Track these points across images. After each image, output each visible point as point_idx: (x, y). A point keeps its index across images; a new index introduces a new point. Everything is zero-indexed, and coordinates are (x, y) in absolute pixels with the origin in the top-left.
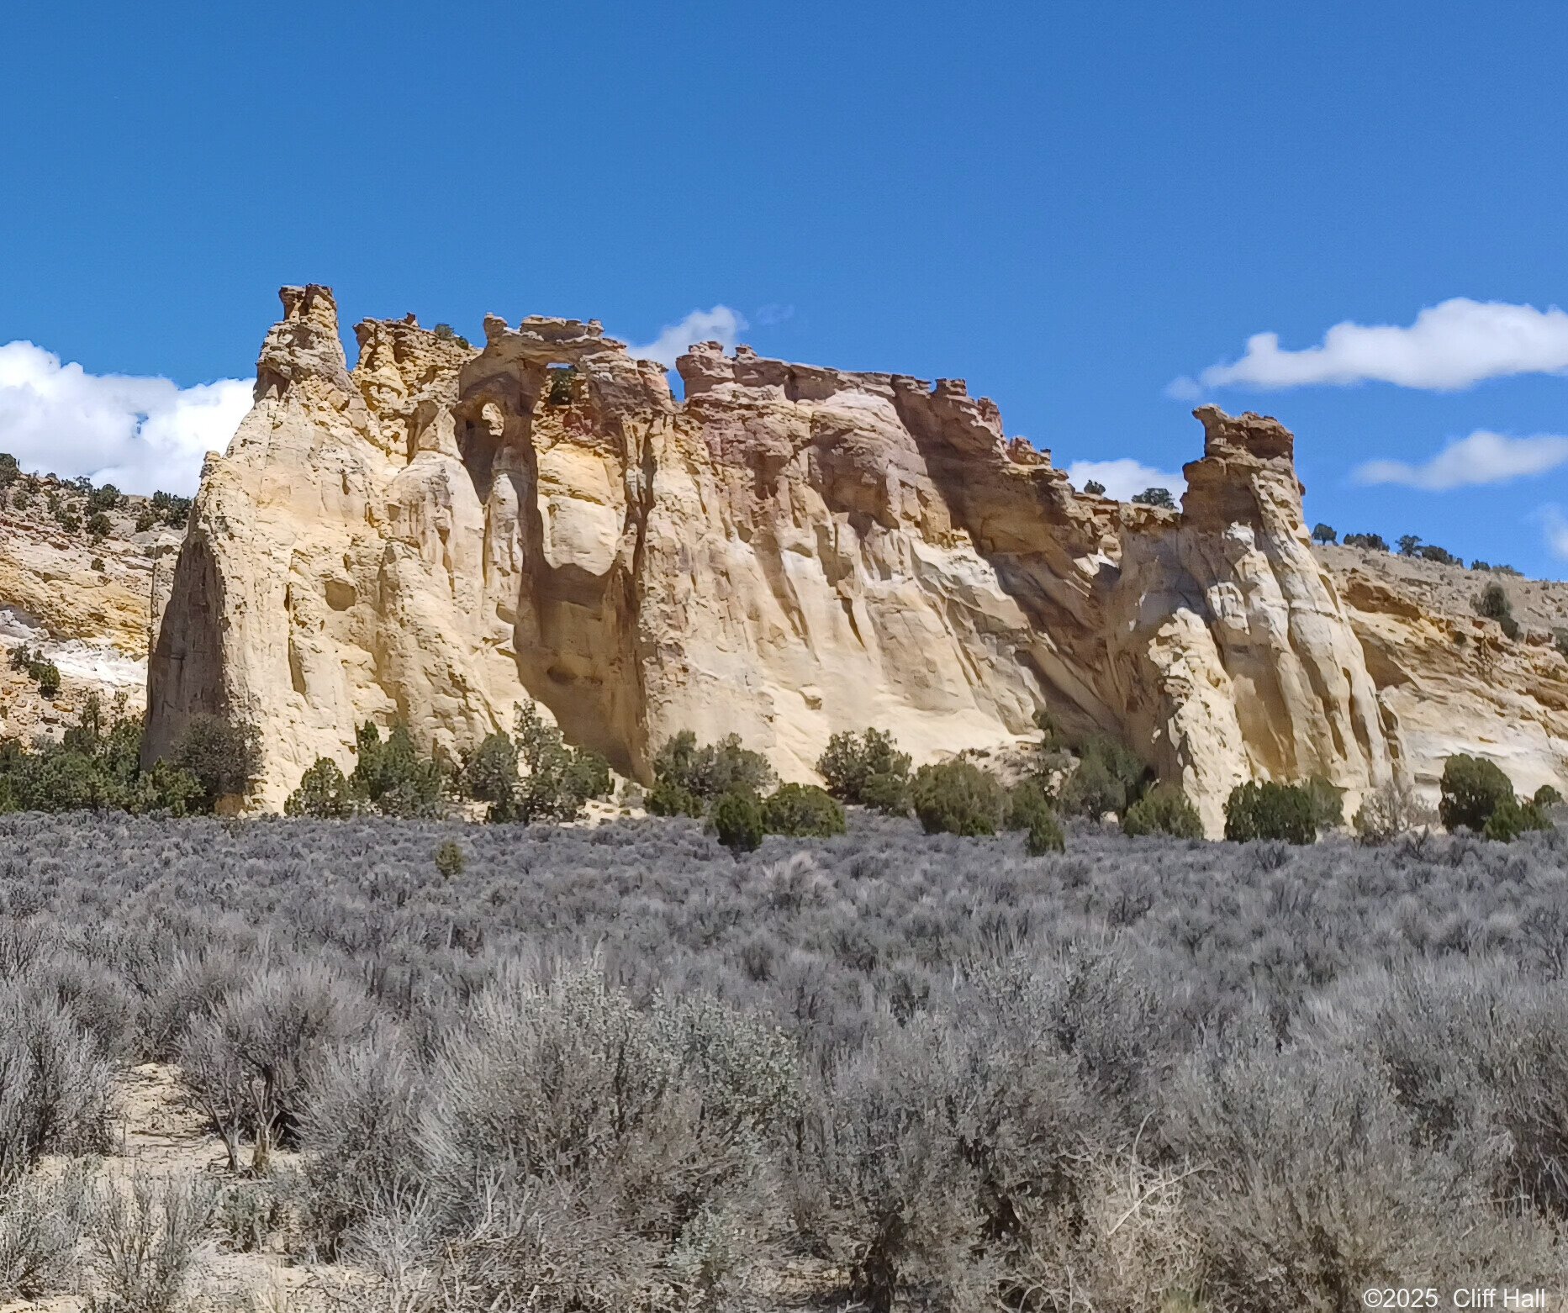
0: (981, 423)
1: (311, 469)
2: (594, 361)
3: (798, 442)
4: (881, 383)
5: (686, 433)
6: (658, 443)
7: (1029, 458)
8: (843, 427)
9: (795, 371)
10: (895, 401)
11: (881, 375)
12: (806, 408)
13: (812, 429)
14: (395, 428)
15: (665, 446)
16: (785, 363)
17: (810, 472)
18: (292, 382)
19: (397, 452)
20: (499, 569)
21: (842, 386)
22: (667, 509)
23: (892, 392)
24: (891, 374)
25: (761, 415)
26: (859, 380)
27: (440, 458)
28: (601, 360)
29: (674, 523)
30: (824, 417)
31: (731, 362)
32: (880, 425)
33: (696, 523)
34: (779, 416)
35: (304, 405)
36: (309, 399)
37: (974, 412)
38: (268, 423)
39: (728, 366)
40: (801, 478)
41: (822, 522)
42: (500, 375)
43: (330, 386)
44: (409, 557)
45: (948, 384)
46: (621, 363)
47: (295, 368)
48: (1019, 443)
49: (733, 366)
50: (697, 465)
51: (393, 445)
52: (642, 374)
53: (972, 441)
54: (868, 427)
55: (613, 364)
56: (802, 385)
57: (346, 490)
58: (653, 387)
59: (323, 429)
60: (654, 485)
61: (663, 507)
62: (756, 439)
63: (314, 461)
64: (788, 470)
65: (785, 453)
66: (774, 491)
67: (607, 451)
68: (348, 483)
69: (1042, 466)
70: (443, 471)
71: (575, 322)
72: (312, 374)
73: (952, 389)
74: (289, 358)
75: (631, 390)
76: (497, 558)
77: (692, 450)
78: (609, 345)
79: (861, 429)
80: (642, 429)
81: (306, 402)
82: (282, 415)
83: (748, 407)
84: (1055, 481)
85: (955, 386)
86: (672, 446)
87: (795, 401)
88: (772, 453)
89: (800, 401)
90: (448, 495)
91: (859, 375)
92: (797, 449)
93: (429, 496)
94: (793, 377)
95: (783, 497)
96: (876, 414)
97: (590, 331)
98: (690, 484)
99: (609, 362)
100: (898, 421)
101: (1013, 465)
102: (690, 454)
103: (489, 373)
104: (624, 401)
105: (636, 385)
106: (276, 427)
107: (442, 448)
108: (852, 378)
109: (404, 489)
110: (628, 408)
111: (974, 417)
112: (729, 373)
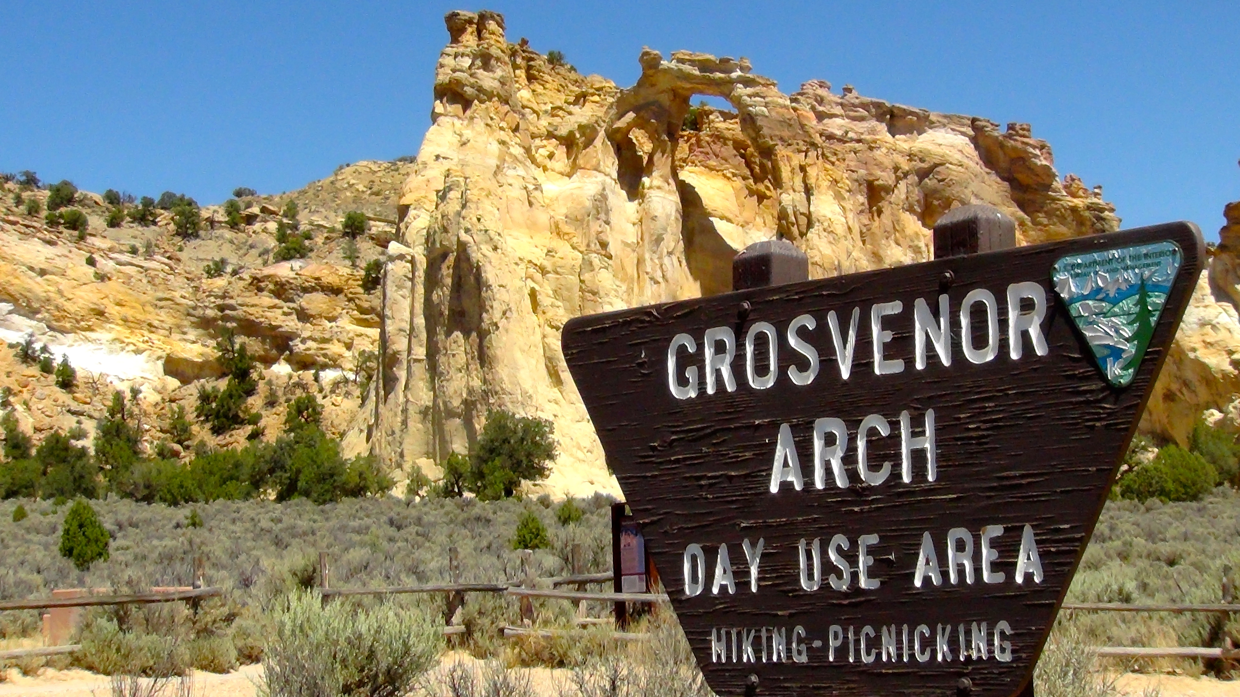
0: (1044, 163)
1: (497, 185)
2: (750, 96)
3: (899, 173)
4: (963, 125)
5: (833, 164)
6: (812, 172)
7: (1081, 193)
8: (937, 161)
9: (895, 111)
10: (974, 140)
11: (963, 118)
12: (903, 142)
13: (911, 160)
14: (551, 148)
15: (818, 175)
16: (888, 104)
17: (907, 198)
18: (476, 102)
19: (553, 170)
20: (652, 279)
21: (932, 125)
22: (825, 230)
23: (972, 133)
24: (971, 117)
25: (871, 149)
26: (945, 121)
27: (601, 177)
28: (757, 95)
29: (830, 243)
30: (921, 152)
31: (840, 101)
32: (965, 161)
33: (846, 242)
34: (884, 150)
35: (487, 125)
36: (492, 119)
37: (1037, 152)
38: (456, 139)
39: (838, 104)
40: (901, 204)
41: (916, 243)
42: (653, 103)
43: (507, 108)
44: (606, 268)
45: (1018, 127)
46: (776, 99)
47: (480, 89)
48: (1073, 180)
49: (841, 104)
50: (843, 192)
51: (549, 164)
52: (795, 110)
53: (1035, 178)
54: (956, 162)
55: (767, 100)
56: (899, 123)
57: (531, 204)
58: (806, 122)
59: (504, 148)
60: (812, 209)
61: (821, 229)
62: (867, 169)
63: (499, 177)
64: (893, 198)
65: (890, 182)
66: (880, 212)
67: (734, 175)
68: (531, 199)
69: (1095, 200)
70: (604, 189)
71: (728, 60)
72: (494, 96)
73: (1021, 132)
74: (472, 80)
75: (787, 123)
76: (649, 270)
77: (838, 179)
78: (762, 82)
79: (951, 163)
80: (798, 159)
81: (489, 122)
82: (468, 133)
83: (859, 141)
84: (1106, 213)
85: (1023, 129)
86: (822, 175)
87: (894, 137)
88: (880, 182)
89: (897, 136)
90: (607, 212)
91: (945, 117)
92: (898, 179)
93: (594, 212)
94: (892, 116)
95: (886, 219)
96: (961, 151)
97: (742, 69)
98: (838, 209)
99: (764, 98)
100: (977, 159)
101: (1069, 198)
102: (836, 182)
103: (642, 102)
104: (778, 133)
105: (790, 119)
106: (464, 144)
107: (602, 168)
108: (940, 119)
109: (569, 205)
110: (782, 139)
111: (1036, 156)
112: (838, 110)
